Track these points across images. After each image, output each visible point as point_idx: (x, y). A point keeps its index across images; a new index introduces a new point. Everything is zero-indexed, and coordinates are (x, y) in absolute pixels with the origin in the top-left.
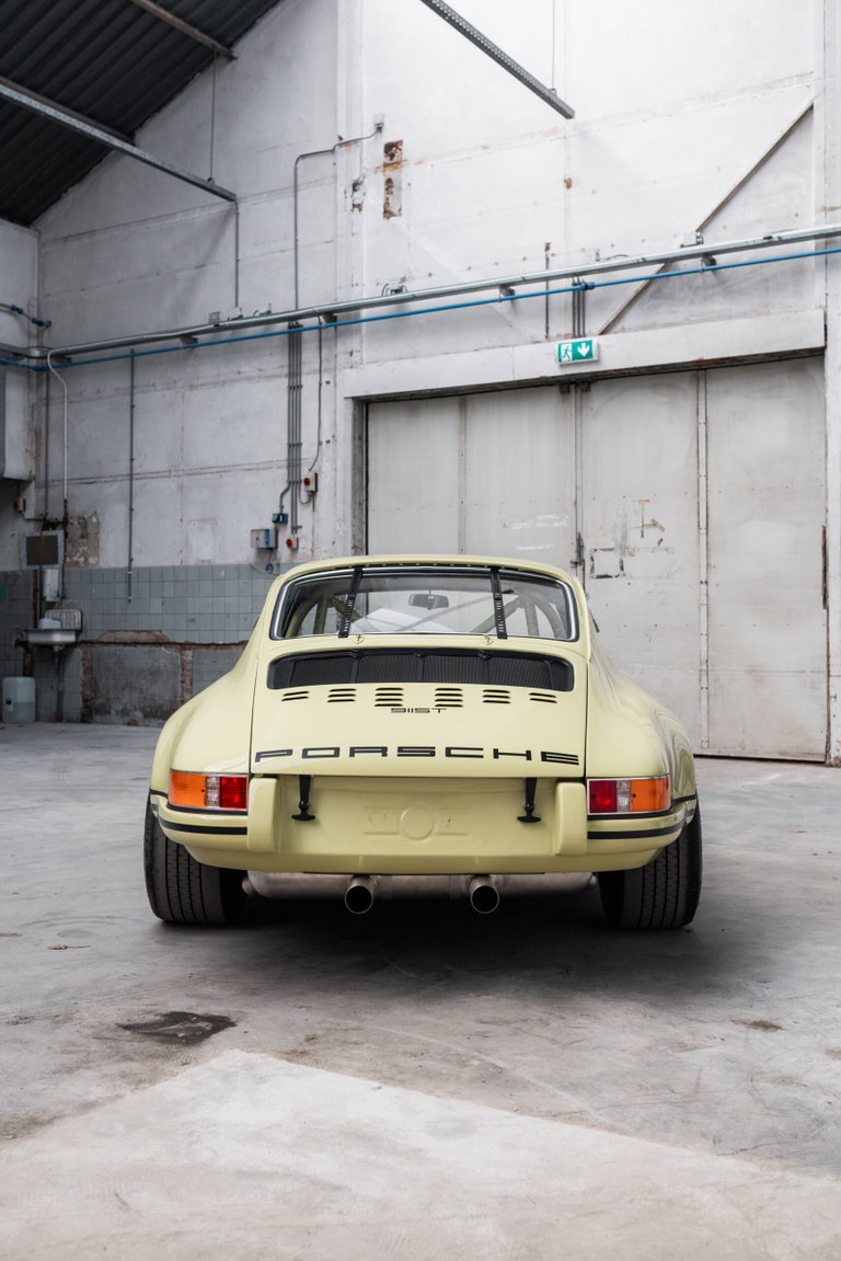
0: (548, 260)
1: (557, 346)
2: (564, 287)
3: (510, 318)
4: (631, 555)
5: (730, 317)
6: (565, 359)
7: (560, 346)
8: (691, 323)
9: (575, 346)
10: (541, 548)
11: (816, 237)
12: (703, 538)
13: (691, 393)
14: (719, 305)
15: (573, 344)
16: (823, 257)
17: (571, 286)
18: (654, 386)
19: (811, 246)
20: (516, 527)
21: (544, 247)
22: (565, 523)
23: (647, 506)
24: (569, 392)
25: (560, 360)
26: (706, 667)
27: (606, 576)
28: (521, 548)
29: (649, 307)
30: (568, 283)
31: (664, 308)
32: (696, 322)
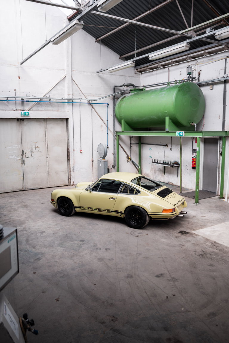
0: (15, 93)
3: (7, 104)
4: (33, 153)
5: (52, 111)
6: (23, 115)
7: (22, 112)
8: (45, 111)
9: (25, 113)
10: (14, 152)
11: (67, 99)
12: (47, 149)
13: (44, 123)
14: (50, 108)
16: (68, 103)
18: (37, 121)
19: (66, 101)
20: (8, 148)
21: (14, 90)
22: (20, 147)
23: (36, 143)
24: (19, 120)
26: (48, 172)
27: (29, 157)
28: (10, 152)
29: (37, 106)
30: (20, 99)
31: (40, 107)
32: (47, 111)
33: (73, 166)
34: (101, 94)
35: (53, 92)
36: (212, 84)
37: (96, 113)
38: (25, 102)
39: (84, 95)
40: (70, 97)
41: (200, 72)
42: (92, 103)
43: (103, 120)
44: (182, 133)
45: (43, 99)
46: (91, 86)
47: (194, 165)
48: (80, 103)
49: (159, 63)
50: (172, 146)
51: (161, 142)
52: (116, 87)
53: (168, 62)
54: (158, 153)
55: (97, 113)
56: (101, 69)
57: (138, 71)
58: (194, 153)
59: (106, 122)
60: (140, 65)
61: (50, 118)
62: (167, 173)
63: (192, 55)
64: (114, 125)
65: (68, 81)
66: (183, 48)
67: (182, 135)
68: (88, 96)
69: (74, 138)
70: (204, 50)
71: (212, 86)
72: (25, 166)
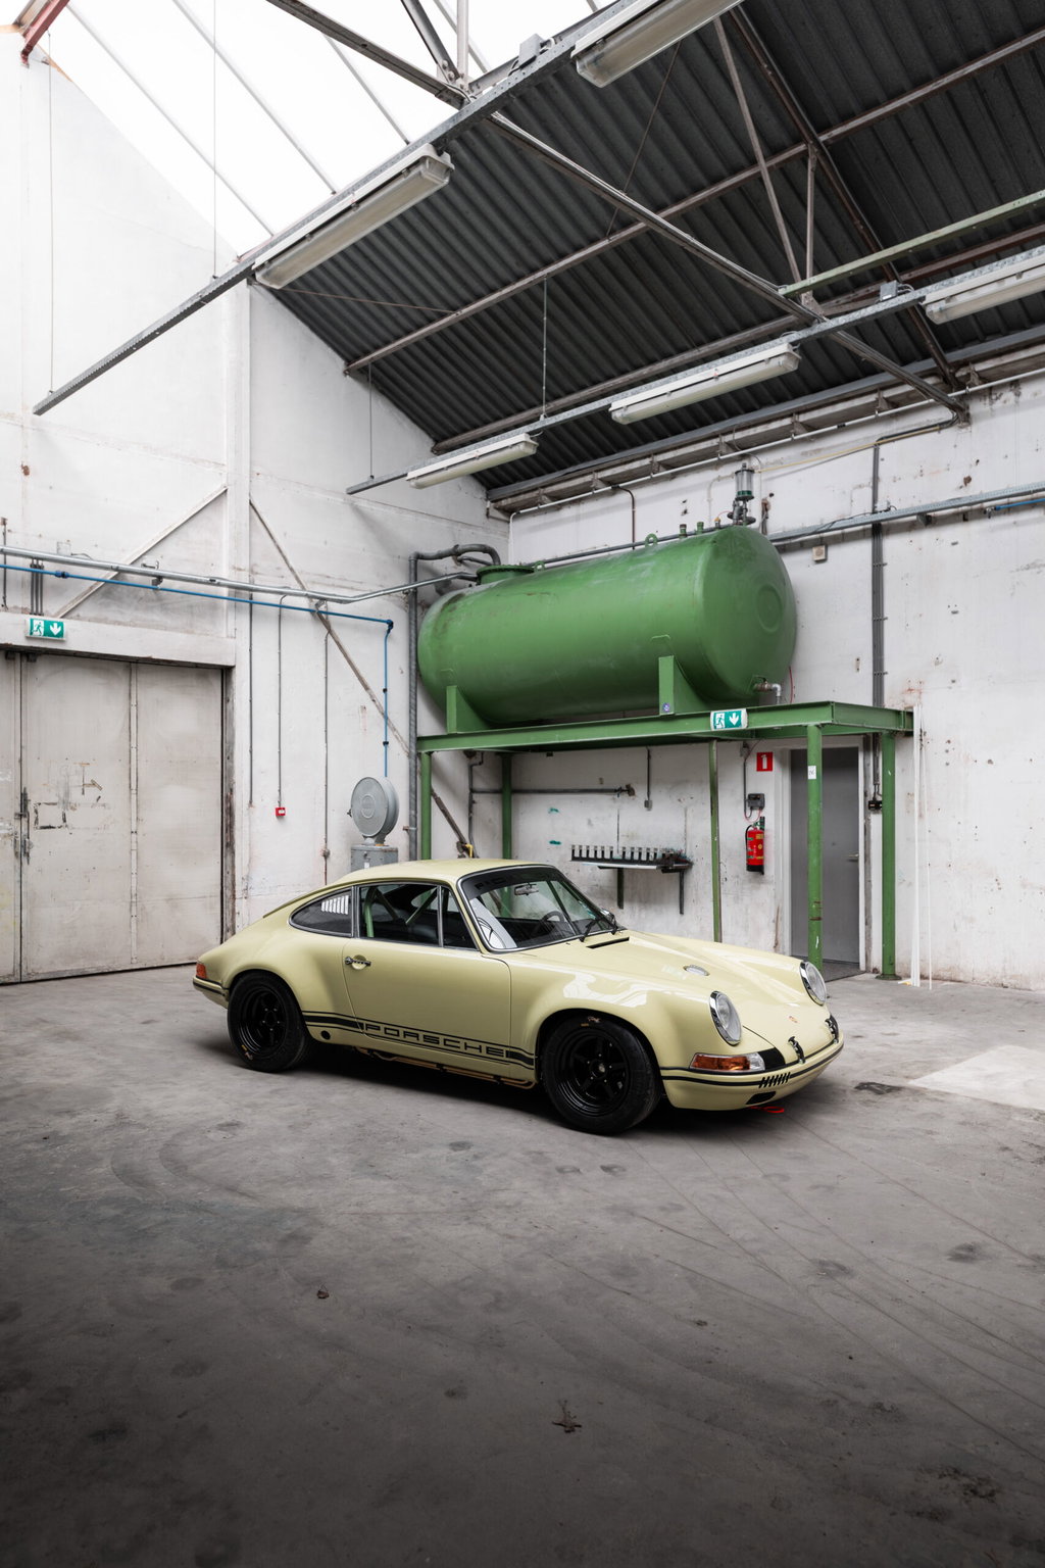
0: (4, 534)
1: (29, 622)
2: (21, 566)
4: (73, 809)
5: (166, 628)
6: (36, 634)
7: (32, 621)
8: (135, 626)
9: (48, 624)
11: (230, 587)
12: (134, 797)
13: (125, 679)
14: (156, 617)
15: (45, 621)
16: (233, 602)
17: (28, 567)
18: (94, 668)
19: (224, 592)
22: (11, 777)
23: (87, 768)
24: (14, 659)
25: (31, 633)
26: (134, 899)
27: (50, 827)
29: (101, 604)
30: (26, 563)
31: (114, 608)
32: (140, 626)
33: (245, 873)
34: (361, 583)
35: (170, 547)
36: (821, 540)
37: (342, 656)
38: (49, 580)
39: (297, 578)
40: (243, 579)
41: (770, 500)
42: (327, 613)
43: (370, 685)
44: (739, 714)
45: (128, 575)
46: (326, 543)
47: (759, 858)
48: (281, 606)
49: (597, 471)
50: (652, 790)
51: (601, 779)
52: (419, 557)
53: (636, 465)
54: (589, 822)
55: (346, 655)
56: (372, 477)
57: (499, 509)
58: (752, 809)
59: (380, 696)
60: (511, 483)
61: (155, 657)
62: (631, 901)
63: (738, 435)
64: (413, 708)
65: (235, 508)
66: (774, 362)
67: (739, 724)
68: (314, 582)
69: (251, 752)
70: (791, 415)
71: (823, 548)
72: (30, 870)
